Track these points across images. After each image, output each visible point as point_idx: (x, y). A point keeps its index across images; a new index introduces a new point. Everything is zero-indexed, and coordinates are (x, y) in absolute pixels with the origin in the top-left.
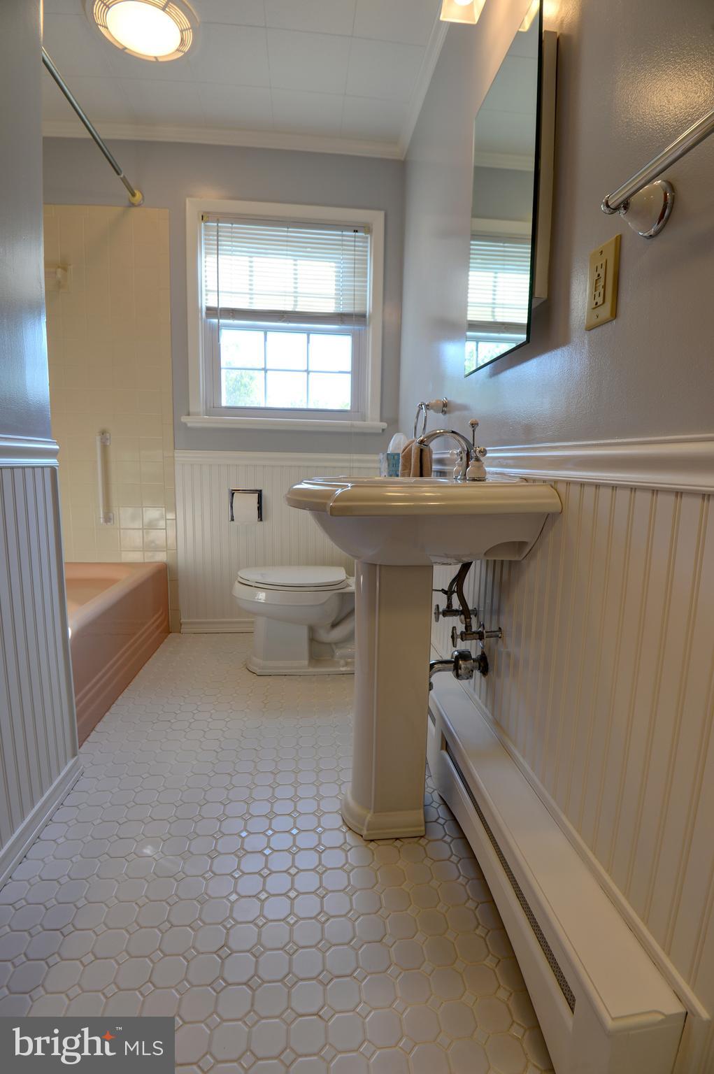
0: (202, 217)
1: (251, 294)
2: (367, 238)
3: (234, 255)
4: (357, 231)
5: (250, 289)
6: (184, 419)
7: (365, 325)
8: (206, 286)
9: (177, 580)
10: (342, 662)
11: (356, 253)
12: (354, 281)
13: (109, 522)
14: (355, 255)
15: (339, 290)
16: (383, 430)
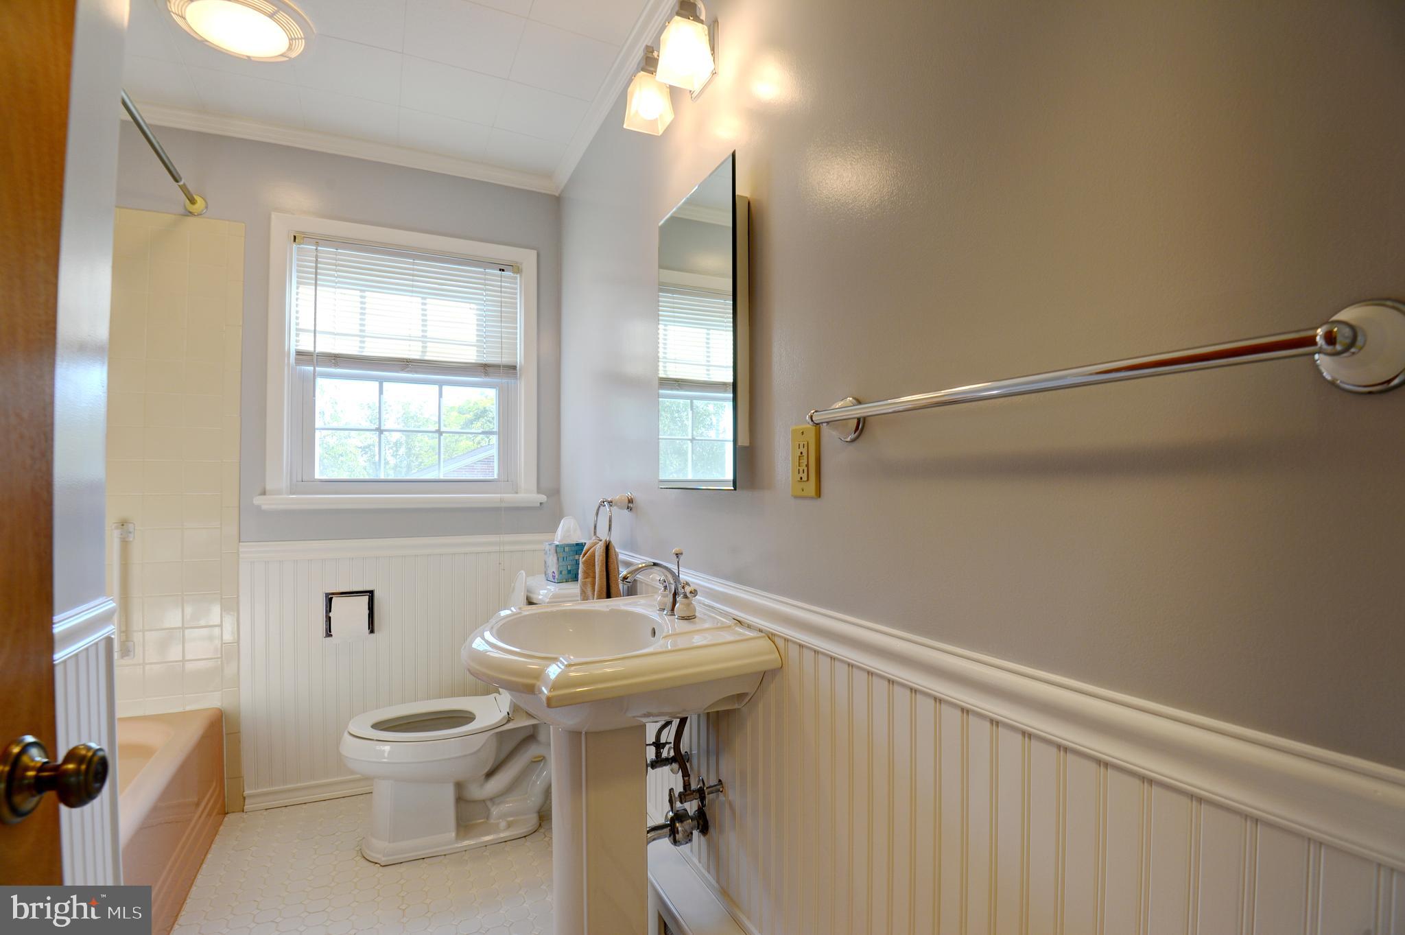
0: (295, 237)
1: (362, 336)
2: (516, 278)
3: (339, 288)
4: (503, 270)
5: (361, 331)
6: (258, 500)
7: (516, 378)
8: (297, 324)
9: (239, 732)
10: (503, 824)
11: (503, 294)
12: (501, 327)
13: (128, 655)
14: (501, 297)
15: (481, 336)
16: (541, 504)
